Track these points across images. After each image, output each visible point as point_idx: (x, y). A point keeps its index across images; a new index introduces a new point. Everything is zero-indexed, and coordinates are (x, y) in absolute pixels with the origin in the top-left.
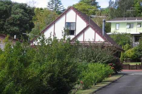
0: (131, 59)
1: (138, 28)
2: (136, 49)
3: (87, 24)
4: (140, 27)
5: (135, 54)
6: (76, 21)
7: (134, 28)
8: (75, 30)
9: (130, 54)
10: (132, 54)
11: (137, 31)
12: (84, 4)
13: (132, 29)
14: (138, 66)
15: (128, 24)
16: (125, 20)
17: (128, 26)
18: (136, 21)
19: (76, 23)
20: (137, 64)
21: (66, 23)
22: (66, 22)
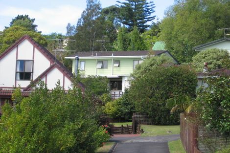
0: (112, 118)
1: (115, 69)
2: (119, 102)
3: (51, 63)
4: (119, 66)
5: (118, 110)
6: (33, 58)
7: (108, 68)
8: (33, 72)
9: (110, 109)
10: (114, 109)
11: (113, 72)
12: (22, 28)
13: (106, 70)
14: (125, 128)
15: (99, 61)
16: (94, 55)
17: (100, 65)
18: (113, 57)
19: (33, 61)
20: (122, 125)
21: (17, 61)
22: (18, 59)
